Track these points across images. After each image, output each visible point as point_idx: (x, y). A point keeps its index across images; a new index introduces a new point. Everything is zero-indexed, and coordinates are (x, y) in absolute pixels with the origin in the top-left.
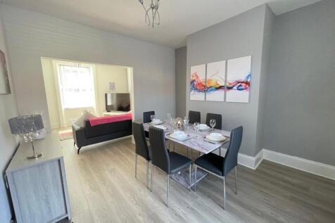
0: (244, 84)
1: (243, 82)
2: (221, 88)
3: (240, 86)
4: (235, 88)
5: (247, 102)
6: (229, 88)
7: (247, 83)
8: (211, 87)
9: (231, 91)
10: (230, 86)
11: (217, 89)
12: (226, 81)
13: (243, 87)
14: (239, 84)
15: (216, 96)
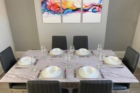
0: (97, 7)
1: (97, 6)
2: (77, 10)
3: (95, 8)
4: (90, 10)
5: (100, 22)
6: (85, 11)
7: (100, 6)
8: (68, 9)
9: (87, 13)
10: (86, 8)
11: (74, 11)
12: (82, 4)
13: (97, 10)
14: (94, 7)
15: (73, 18)
